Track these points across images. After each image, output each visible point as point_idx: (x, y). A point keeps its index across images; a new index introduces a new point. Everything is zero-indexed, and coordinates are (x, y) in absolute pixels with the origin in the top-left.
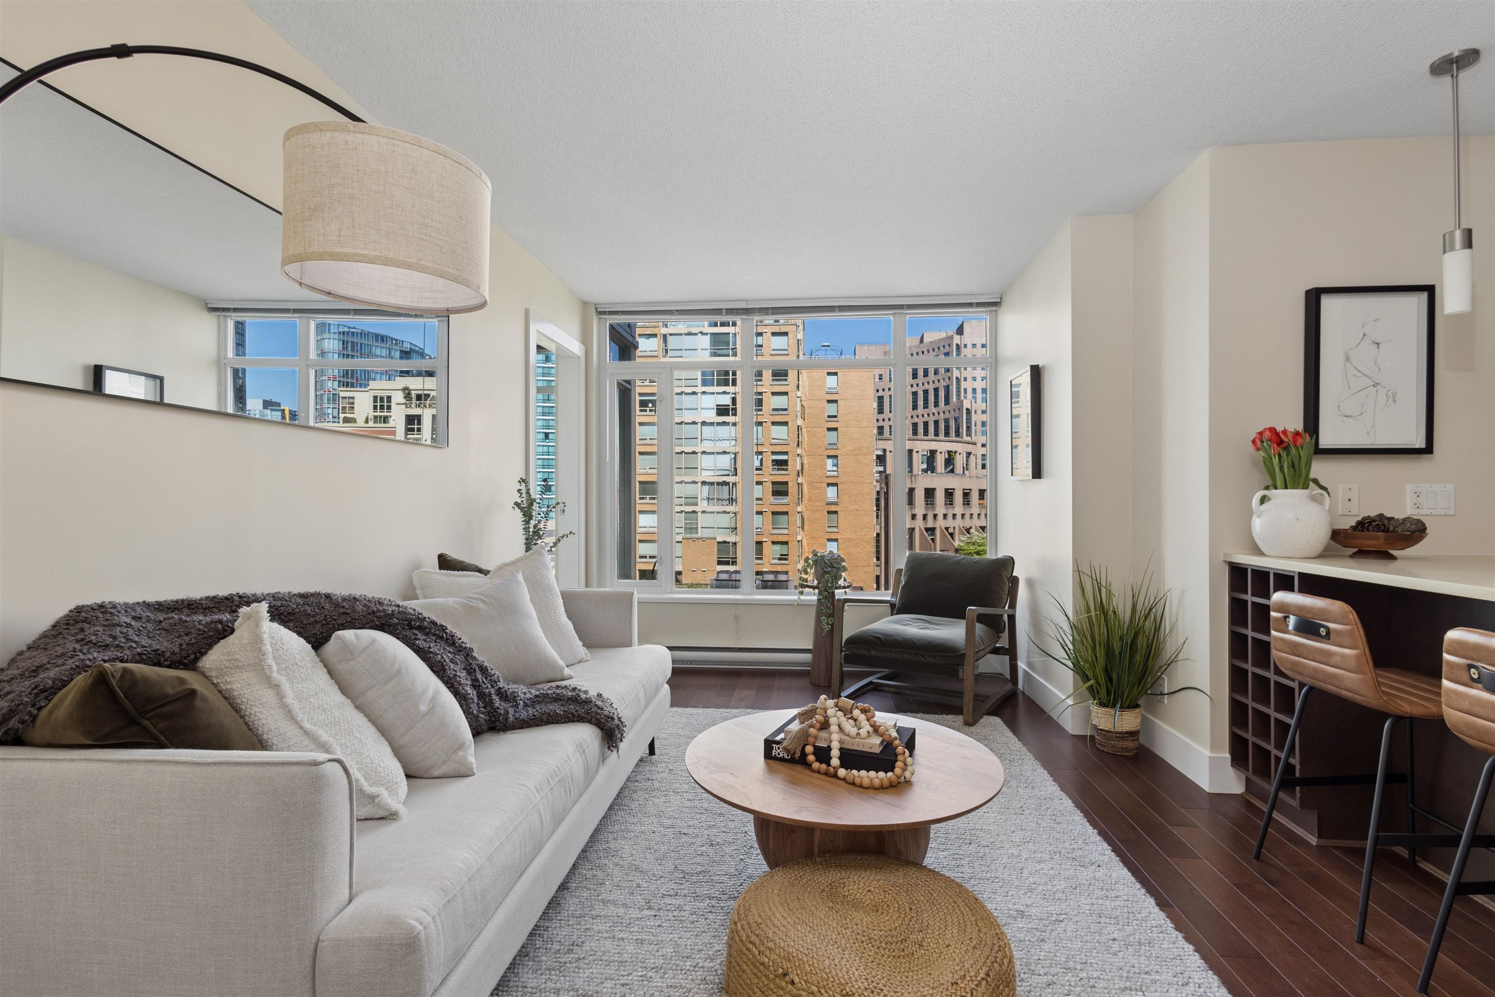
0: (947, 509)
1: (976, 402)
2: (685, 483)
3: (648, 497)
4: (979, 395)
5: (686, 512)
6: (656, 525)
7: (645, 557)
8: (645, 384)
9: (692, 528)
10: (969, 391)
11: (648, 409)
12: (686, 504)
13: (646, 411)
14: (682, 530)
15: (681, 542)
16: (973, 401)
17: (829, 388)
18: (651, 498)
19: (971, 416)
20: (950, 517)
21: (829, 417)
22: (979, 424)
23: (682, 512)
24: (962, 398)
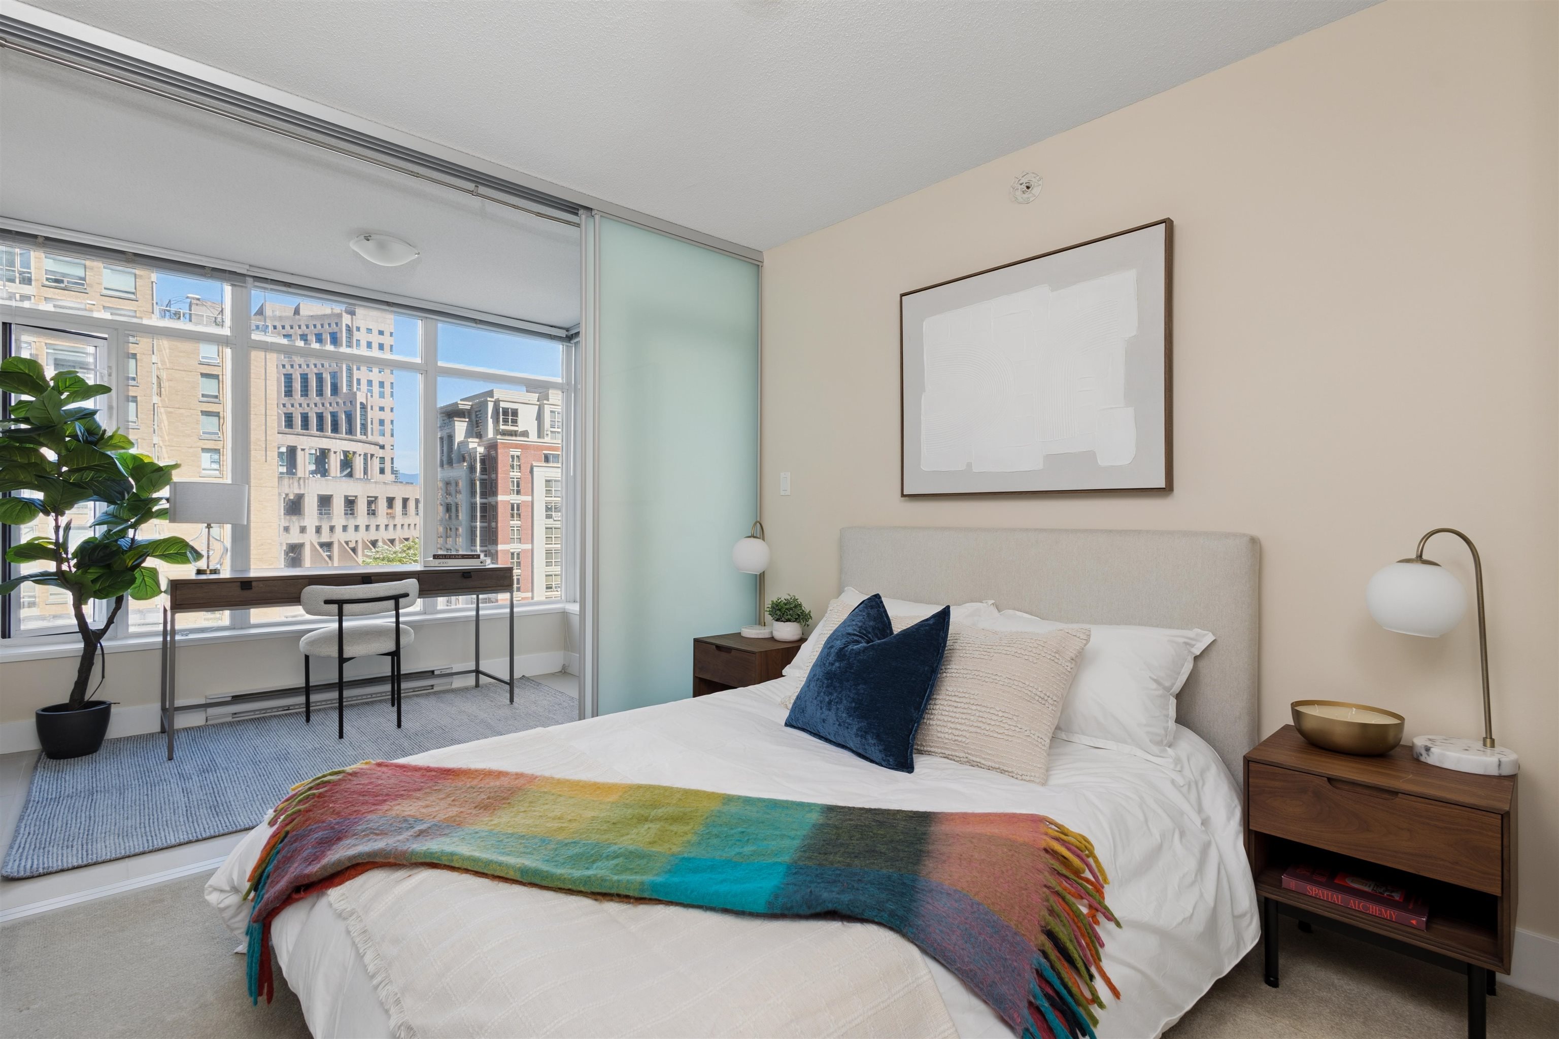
0: (347, 519)
1: (372, 396)
4: (376, 388)
10: (364, 382)
16: (369, 394)
17: (203, 358)
19: (366, 412)
20: (351, 529)
21: (203, 396)
22: (376, 422)
24: (355, 389)
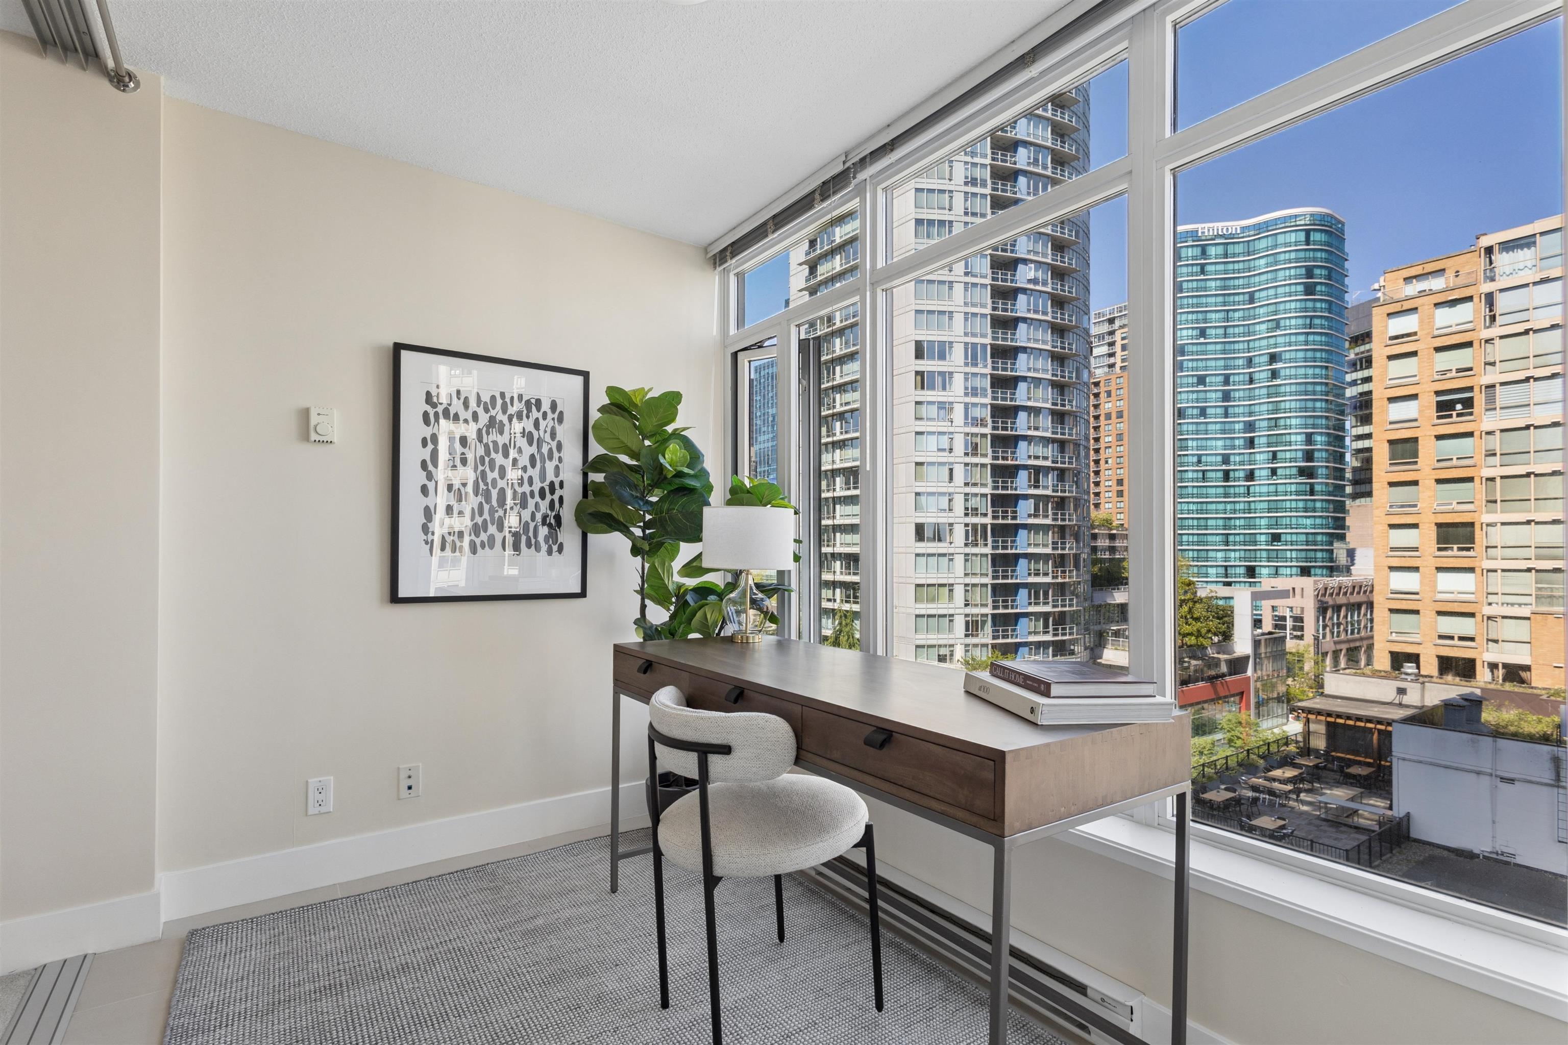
2: (1537, 523)
3: (1455, 547)
5: (1537, 571)
6: (1473, 589)
7: (1452, 638)
8: (1449, 375)
9: (1551, 597)
11: (1454, 413)
12: (1538, 558)
13: (1450, 416)
14: (1532, 600)
15: (1528, 619)
18: (1460, 549)
23: (1529, 570)
